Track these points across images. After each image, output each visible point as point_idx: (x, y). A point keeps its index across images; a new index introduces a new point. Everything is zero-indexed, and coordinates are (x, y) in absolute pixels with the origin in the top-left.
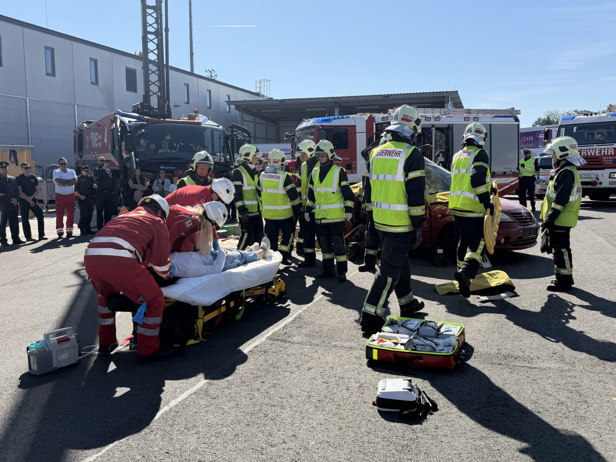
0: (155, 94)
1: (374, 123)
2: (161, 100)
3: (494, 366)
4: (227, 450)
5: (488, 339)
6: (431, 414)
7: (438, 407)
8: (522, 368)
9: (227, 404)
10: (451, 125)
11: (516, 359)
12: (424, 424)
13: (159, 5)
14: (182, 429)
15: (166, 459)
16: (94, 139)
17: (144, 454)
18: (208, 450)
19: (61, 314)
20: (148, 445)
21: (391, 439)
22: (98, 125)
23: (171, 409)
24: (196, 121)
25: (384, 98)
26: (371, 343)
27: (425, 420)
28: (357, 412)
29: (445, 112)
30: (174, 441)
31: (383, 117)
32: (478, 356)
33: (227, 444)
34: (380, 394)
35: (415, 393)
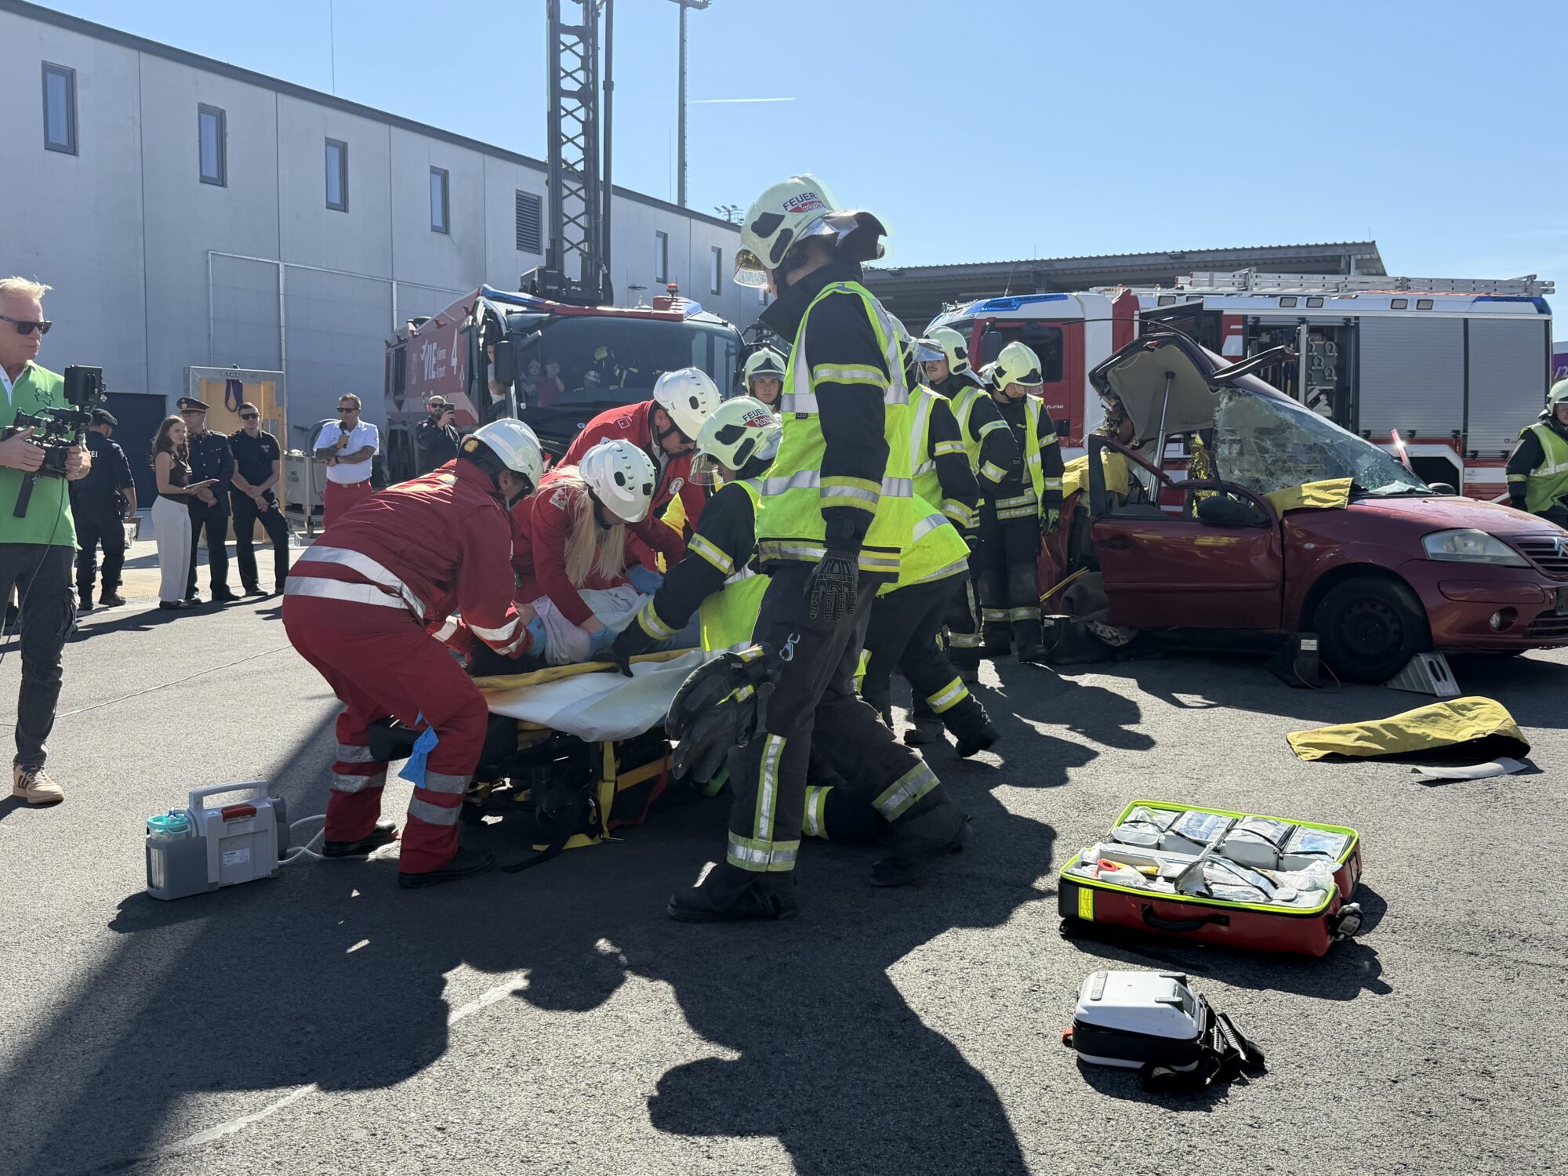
0: (576, 246)
1: (1137, 312)
2: (589, 262)
3: (1454, 958)
4: (611, 1135)
5: (1437, 883)
6: (1244, 1083)
7: (1268, 1066)
8: (1545, 969)
9: (639, 1009)
10: (1353, 321)
11: (1524, 941)
12: (1218, 1110)
13: (590, 25)
14: (498, 1066)
15: (434, 1145)
16: (429, 359)
17: (377, 1126)
18: (556, 1130)
19: (272, 761)
20: (395, 1103)
21: (1106, 1148)
22: (439, 326)
23: (482, 1012)
24: (671, 312)
25: (1171, 261)
26: (1076, 871)
27: (1223, 1100)
28: (1015, 1060)
29: (1337, 284)
30: (468, 1099)
31: (1160, 297)
32: (1406, 929)
33: (615, 1119)
34: (1086, 1012)
35: (1196, 1015)
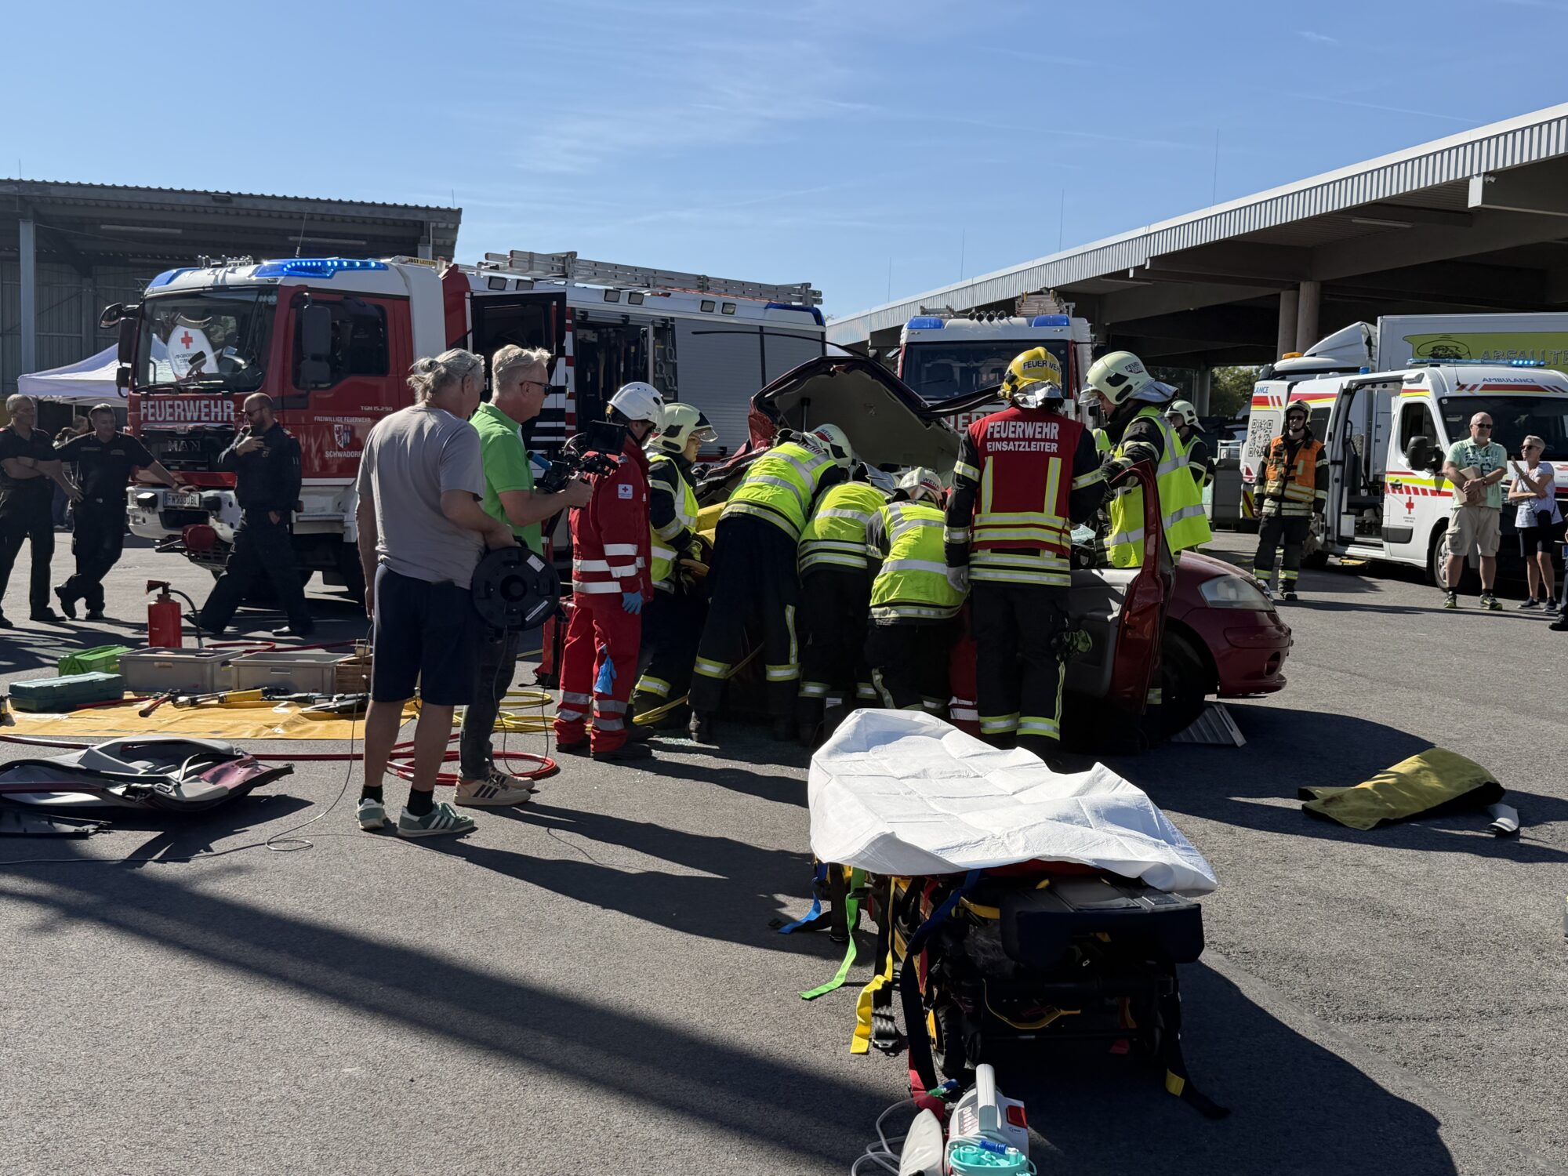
1: (468, 295)
10: (669, 322)
25: (214, 204)
31: (491, 278)
